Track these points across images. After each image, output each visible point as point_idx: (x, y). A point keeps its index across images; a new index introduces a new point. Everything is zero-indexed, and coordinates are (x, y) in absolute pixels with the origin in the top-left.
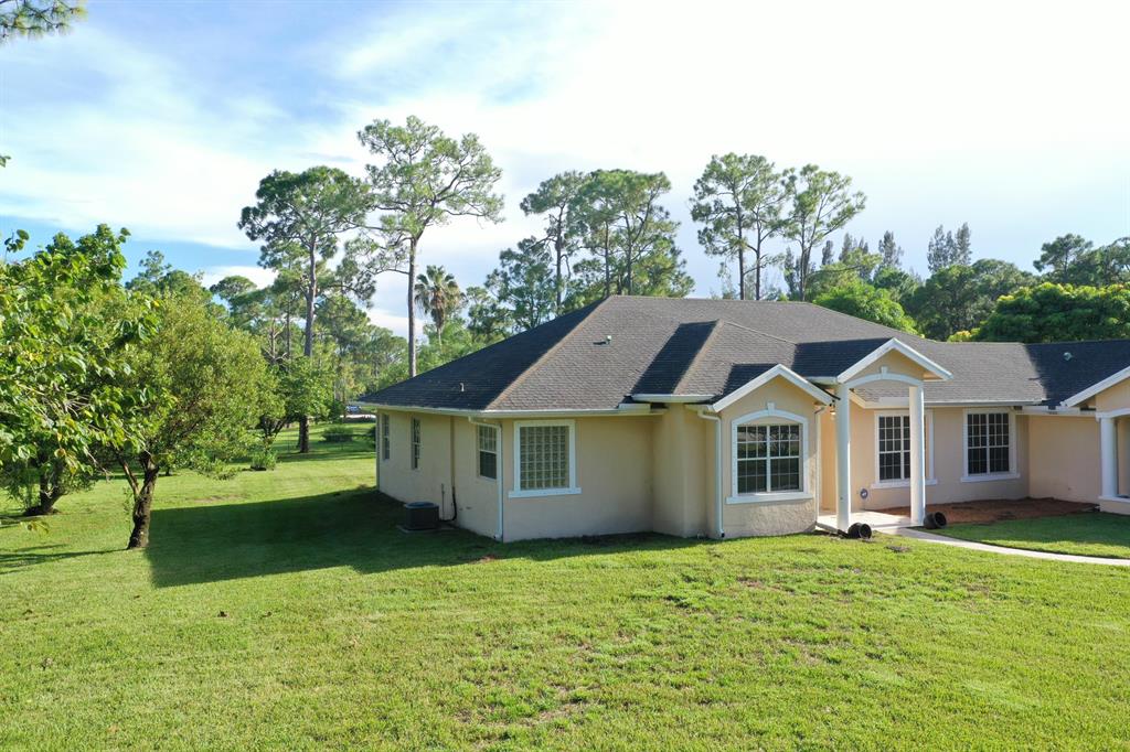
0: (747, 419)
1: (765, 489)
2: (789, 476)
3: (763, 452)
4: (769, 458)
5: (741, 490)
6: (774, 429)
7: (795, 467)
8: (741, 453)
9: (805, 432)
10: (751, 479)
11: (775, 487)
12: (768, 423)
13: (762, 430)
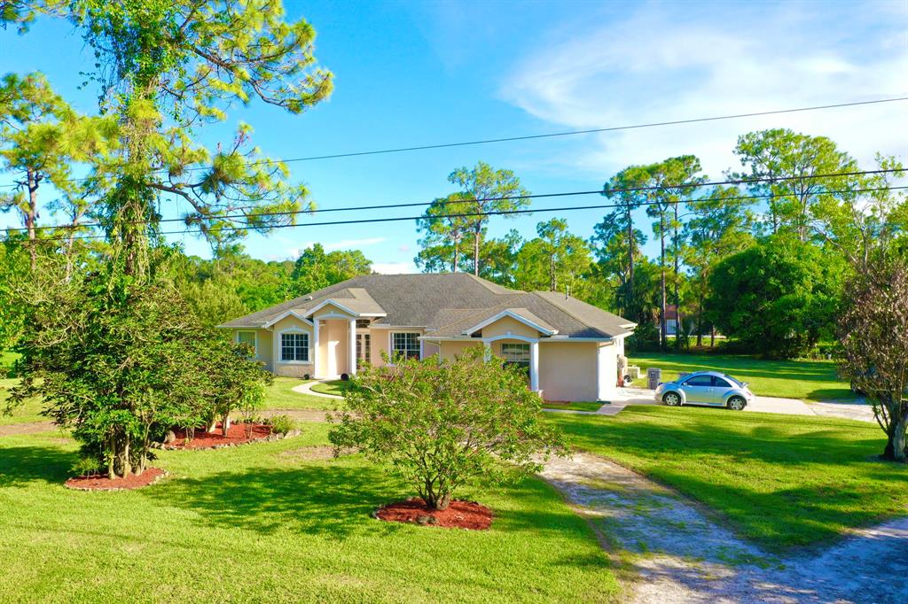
0: (285, 331)
1: (293, 359)
2: (303, 355)
3: (292, 344)
4: (295, 347)
5: (284, 358)
6: (297, 336)
7: (306, 351)
8: (283, 344)
9: (309, 337)
10: (287, 355)
11: (297, 359)
13: (292, 336)
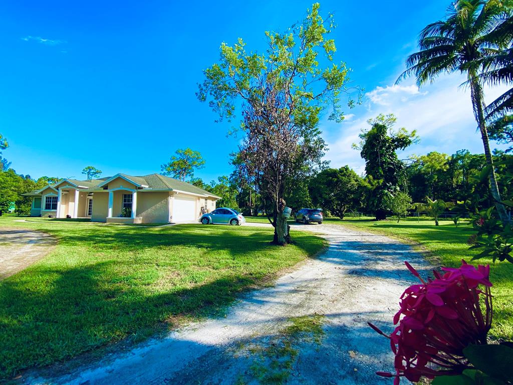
0: (48, 195)
1: (50, 209)
2: (55, 207)
3: (51, 202)
4: (52, 203)
5: (46, 208)
7: (56, 205)
8: (46, 202)
9: (58, 198)
10: (48, 207)
11: (53, 209)
12: (52, 196)
13: (51, 198)
